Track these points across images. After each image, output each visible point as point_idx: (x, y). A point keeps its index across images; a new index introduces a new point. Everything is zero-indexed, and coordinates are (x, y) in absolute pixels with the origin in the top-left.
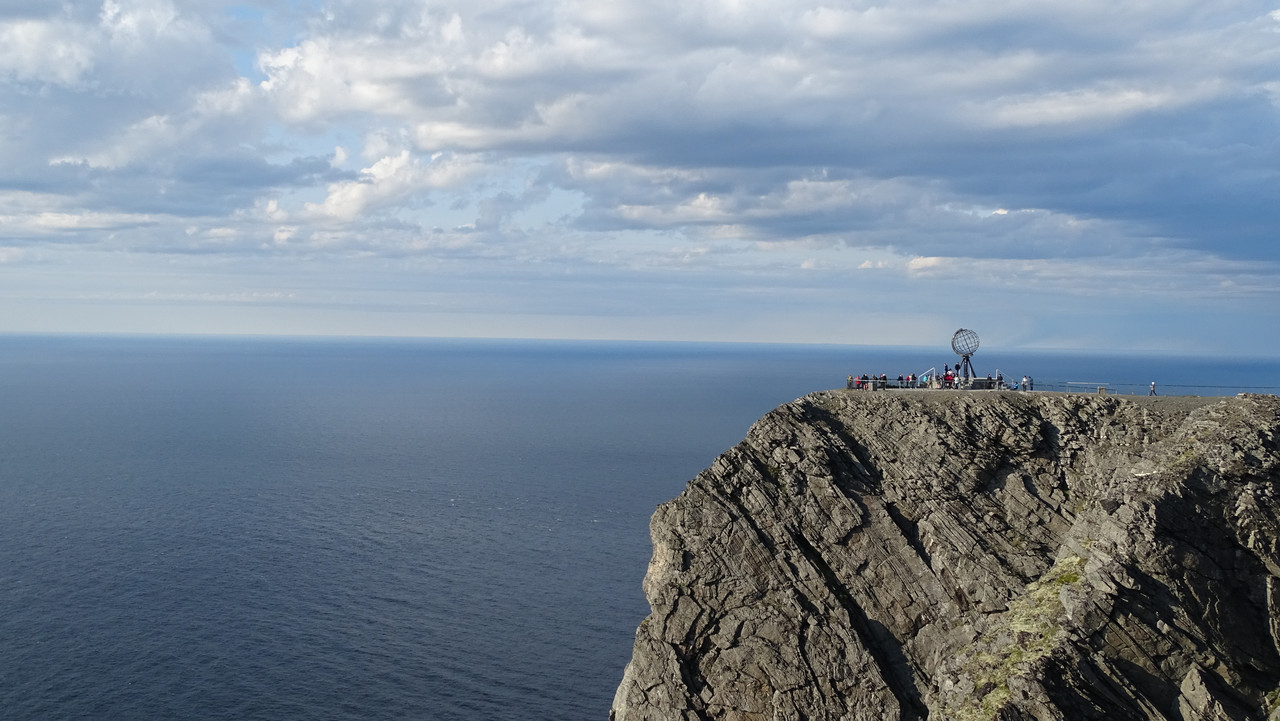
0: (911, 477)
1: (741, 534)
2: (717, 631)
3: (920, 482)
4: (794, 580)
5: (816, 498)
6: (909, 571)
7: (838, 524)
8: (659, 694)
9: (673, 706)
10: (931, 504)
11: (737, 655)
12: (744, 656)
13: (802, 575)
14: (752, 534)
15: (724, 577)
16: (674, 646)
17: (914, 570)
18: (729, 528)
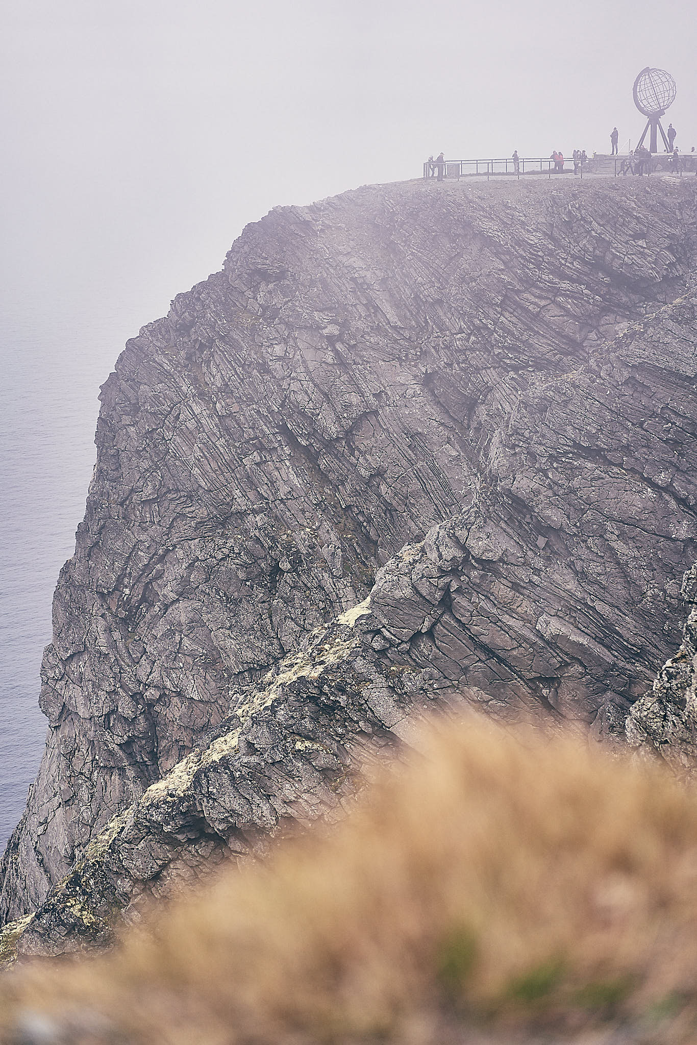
0: (461, 331)
1: (191, 425)
2: (160, 575)
3: (473, 338)
4: (271, 498)
5: (306, 367)
6: (446, 485)
7: (339, 408)
8: (81, 666)
9: (97, 686)
10: (491, 376)
11: (182, 612)
12: (191, 615)
13: (283, 490)
14: (209, 424)
15: (169, 491)
16: (102, 595)
17: (454, 486)
18: (175, 413)
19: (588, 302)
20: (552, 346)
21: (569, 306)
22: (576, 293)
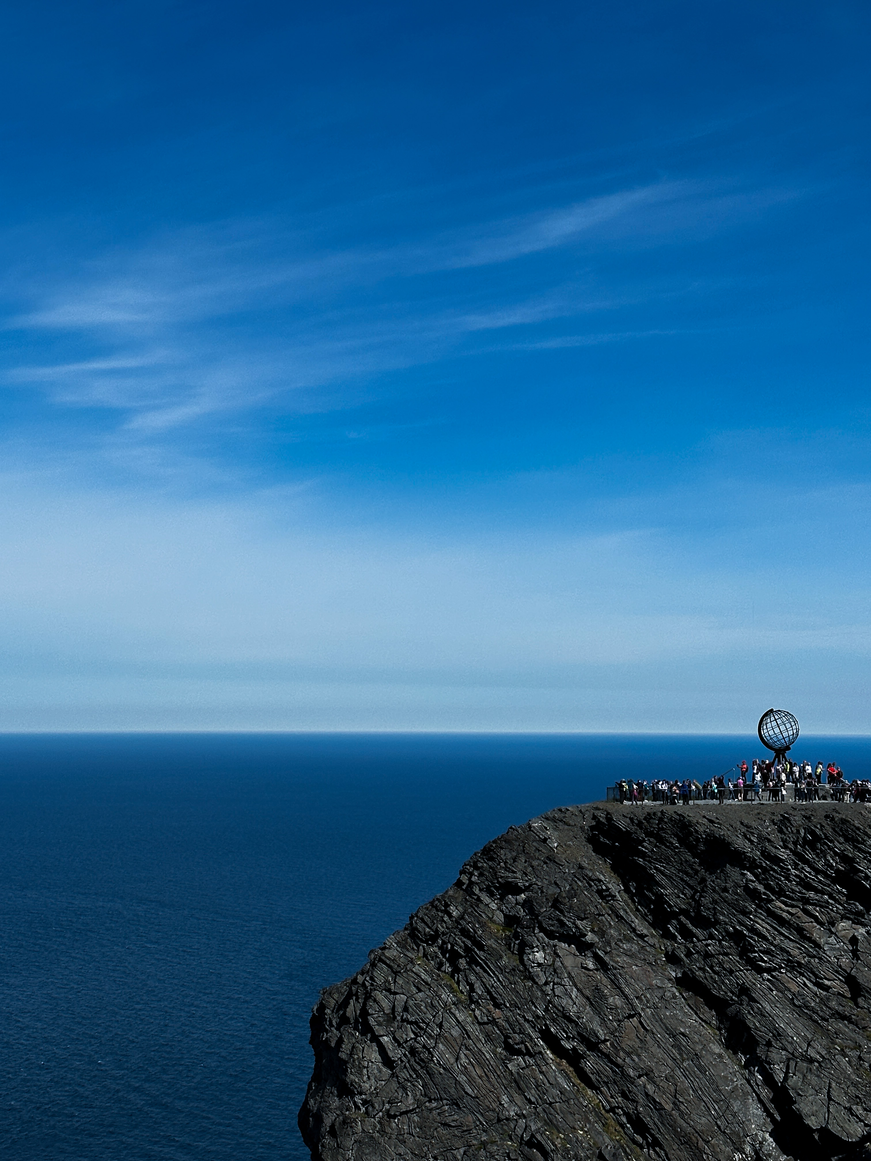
0: (712, 937)
5: (569, 973)
7: (604, 1011)
13: (551, 1093)
15: (429, 1101)
18: (437, 1021)
19: (832, 910)
20: (802, 950)
21: (817, 914)
22: (823, 902)
